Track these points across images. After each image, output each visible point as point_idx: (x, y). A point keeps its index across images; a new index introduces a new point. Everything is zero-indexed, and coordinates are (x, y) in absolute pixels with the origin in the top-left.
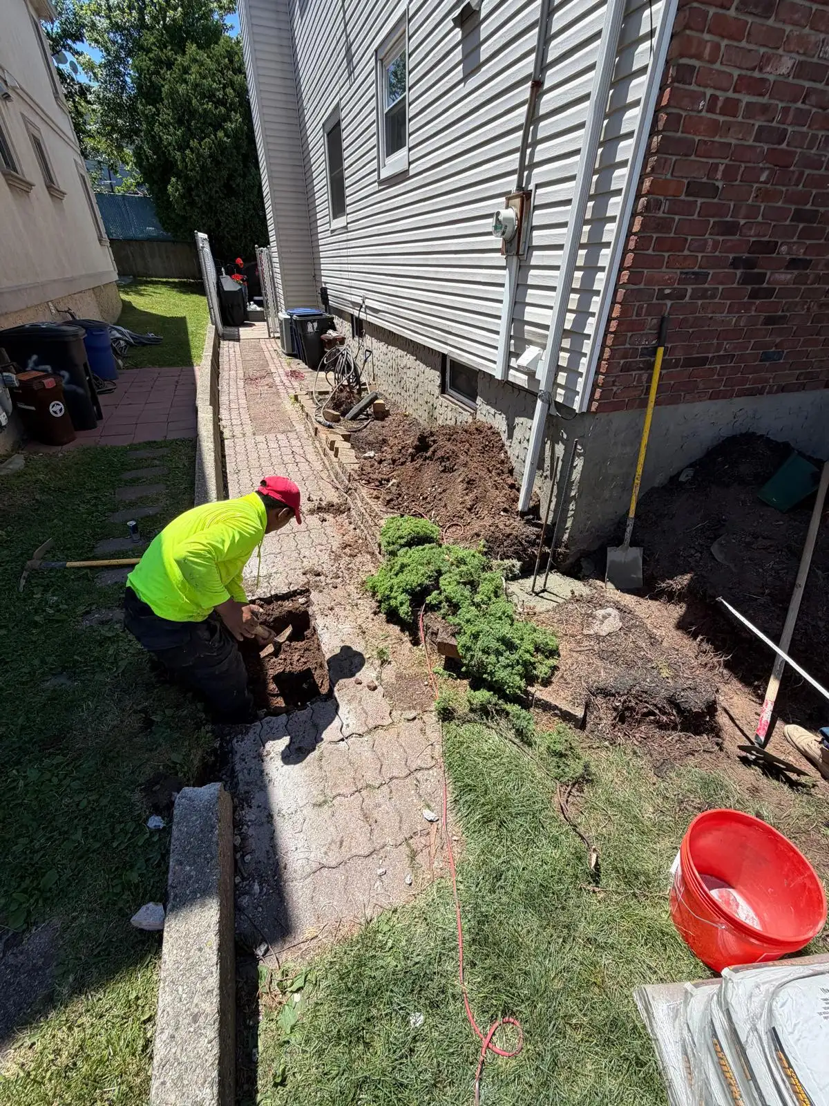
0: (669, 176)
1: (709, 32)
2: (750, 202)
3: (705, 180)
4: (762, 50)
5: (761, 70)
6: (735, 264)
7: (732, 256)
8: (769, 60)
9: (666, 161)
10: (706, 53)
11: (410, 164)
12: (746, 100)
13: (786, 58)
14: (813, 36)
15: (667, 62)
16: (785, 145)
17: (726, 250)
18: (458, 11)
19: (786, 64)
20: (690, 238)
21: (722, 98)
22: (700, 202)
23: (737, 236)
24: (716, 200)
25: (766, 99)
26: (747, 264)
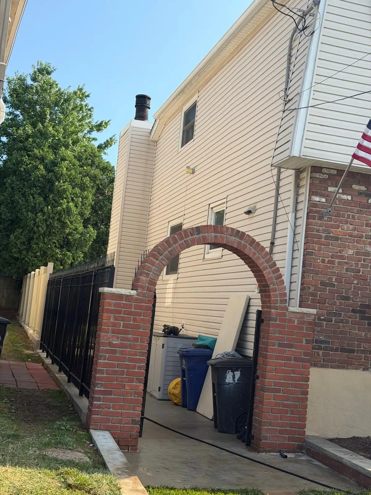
0: (311, 279)
1: (316, 244)
2: (352, 290)
3: (328, 282)
4: (339, 248)
5: (340, 253)
6: (354, 311)
7: (351, 308)
8: (343, 251)
9: (309, 275)
10: (316, 249)
11: (222, 256)
12: (337, 260)
13: (350, 250)
14: (359, 245)
15: (304, 250)
16: (361, 273)
17: (347, 306)
18: (246, 209)
19: (351, 252)
20: (327, 300)
21: (327, 260)
22: (328, 288)
23: (351, 301)
24: (335, 288)
25: (346, 261)
26: (360, 312)
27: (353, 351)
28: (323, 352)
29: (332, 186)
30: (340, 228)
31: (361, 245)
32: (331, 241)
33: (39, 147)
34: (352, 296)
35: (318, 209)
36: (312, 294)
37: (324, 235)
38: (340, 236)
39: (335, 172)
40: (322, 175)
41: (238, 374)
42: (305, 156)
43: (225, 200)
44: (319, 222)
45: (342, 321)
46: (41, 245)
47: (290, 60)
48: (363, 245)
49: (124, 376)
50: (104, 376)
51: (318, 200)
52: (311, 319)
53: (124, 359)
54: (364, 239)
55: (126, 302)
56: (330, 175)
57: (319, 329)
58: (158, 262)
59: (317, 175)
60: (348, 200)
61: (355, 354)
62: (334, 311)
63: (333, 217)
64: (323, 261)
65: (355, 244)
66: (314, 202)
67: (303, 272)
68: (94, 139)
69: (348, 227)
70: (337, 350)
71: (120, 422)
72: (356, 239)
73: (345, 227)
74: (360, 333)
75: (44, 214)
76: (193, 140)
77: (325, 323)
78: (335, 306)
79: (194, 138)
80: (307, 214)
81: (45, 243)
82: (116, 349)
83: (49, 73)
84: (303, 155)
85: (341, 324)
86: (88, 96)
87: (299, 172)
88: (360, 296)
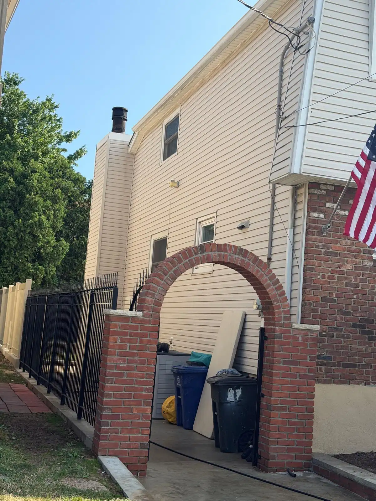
0: (312, 295)
1: (315, 260)
2: (352, 305)
3: (328, 297)
4: (338, 264)
5: (339, 268)
6: (354, 326)
7: (351, 323)
8: (342, 266)
9: (310, 291)
10: (316, 265)
11: (213, 271)
12: (337, 276)
13: (348, 265)
14: (357, 260)
15: (304, 265)
16: (360, 288)
17: (347, 321)
18: (239, 224)
19: (350, 267)
20: (328, 315)
21: (327, 275)
22: (328, 304)
23: (351, 316)
24: (336, 304)
25: (345, 276)
26: (360, 326)
27: (354, 366)
28: (325, 368)
29: (330, 202)
30: (339, 244)
31: (359, 260)
32: (330, 257)
33: (8, 159)
34: (352, 311)
35: (316, 225)
36: (314, 310)
37: (323, 250)
38: (339, 252)
39: (333, 188)
40: (320, 191)
41: (239, 392)
42: (305, 173)
43: (215, 214)
44: (318, 237)
45: (343, 337)
46: (12, 259)
47: (282, 76)
48: (361, 260)
49: (131, 400)
50: (111, 399)
51: (316, 216)
52: (314, 335)
53: (131, 382)
54: (362, 254)
55: (132, 324)
56: (327, 191)
57: (321, 345)
58: (163, 282)
59: (315, 191)
60: (346, 215)
61: (357, 369)
62: (335, 327)
63: (332, 233)
64: (323, 277)
65: (354, 259)
66: (313, 218)
67: (304, 288)
68: (64, 150)
69: (346, 242)
70: (339, 365)
71: (129, 446)
72: (354, 254)
73: (344, 242)
74: (361, 347)
75: (15, 228)
76: (176, 153)
77: (326, 338)
78: (336, 322)
79: (178, 151)
80: (306, 230)
81: (16, 258)
82: (123, 371)
83: (16, 84)
84: (303, 173)
85: (342, 339)
86: (57, 107)
87: (296, 188)
88: (360, 310)
